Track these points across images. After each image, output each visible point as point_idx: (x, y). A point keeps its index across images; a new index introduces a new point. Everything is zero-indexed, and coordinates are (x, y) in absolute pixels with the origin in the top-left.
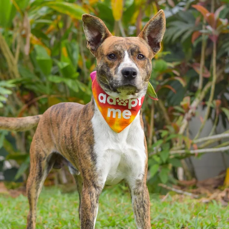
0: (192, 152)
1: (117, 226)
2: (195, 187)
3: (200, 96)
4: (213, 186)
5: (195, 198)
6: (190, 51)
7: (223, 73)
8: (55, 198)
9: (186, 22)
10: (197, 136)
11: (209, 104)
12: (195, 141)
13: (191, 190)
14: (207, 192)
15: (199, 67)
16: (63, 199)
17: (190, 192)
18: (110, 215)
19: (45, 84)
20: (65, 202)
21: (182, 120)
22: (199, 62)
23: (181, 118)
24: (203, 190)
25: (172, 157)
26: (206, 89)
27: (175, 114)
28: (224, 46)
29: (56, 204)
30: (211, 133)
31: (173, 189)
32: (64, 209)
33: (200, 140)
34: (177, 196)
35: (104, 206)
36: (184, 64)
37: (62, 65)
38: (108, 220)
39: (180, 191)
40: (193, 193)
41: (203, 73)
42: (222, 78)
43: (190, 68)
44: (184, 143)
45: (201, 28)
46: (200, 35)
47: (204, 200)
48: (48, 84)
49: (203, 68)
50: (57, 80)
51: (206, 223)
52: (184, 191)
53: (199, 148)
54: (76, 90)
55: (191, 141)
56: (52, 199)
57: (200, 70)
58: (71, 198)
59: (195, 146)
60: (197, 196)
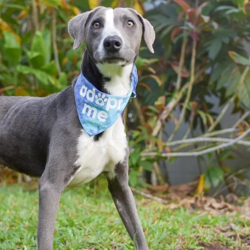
0: (164, 155)
1: (75, 226)
2: (166, 192)
3: (178, 96)
4: (186, 193)
5: (165, 204)
6: (170, 48)
7: (203, 74)
8: (16, 195)
9: (168, 17)
10: (171, 138)
11: (185, 105)
12: (168, 144)
13: (161, 195)
14: (179, 198)
15: (178, 65)
16: (24, 197)
17: (159, 197)
18: (70, 215)
19: (12, 74)
20: (26, 200)
21: (156, 121)
22: (178, 60)
23: (155, 118)
24: (173, 196)
25: (143, 159)
26: (183, 90)
27: (149, 114)
28: (205, 44)
29: (16, 202)
30: (186, 136)
31: (142, 193)
32: (23, 207)
33: (174, 143)
34: (143, 200)
35: (65, 207)
36: (162, 62)
37: (32, 54)
38: (67, 220)
39: (149, 196)
40: (163, 198)
41: (182, 72)
42: (202, 79)
43: (169, 66)
44: (156, 145)
45: (183, 24)
46: (181, 31)
47: (173, 206)
48: (16, 74)
49: (182, 67)
50: (26, 70)
51: (167, 228)
52: (154, 196)
53: (172, 152)
54: (46, 82)
55: (164, 144)
56: (12, 196)
57: (179, 70)
58: (32, 196)
59: (167, 149)
60: (166, 202)
